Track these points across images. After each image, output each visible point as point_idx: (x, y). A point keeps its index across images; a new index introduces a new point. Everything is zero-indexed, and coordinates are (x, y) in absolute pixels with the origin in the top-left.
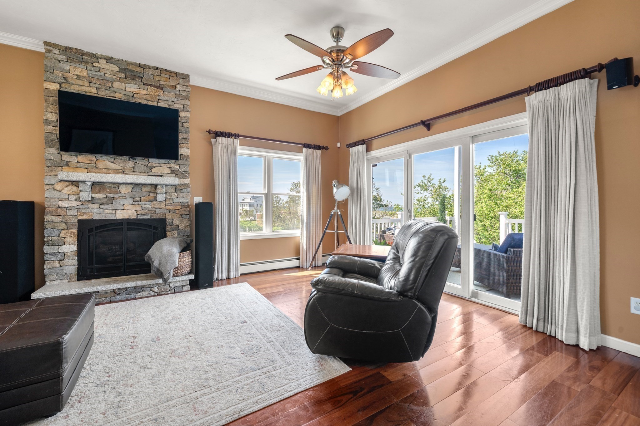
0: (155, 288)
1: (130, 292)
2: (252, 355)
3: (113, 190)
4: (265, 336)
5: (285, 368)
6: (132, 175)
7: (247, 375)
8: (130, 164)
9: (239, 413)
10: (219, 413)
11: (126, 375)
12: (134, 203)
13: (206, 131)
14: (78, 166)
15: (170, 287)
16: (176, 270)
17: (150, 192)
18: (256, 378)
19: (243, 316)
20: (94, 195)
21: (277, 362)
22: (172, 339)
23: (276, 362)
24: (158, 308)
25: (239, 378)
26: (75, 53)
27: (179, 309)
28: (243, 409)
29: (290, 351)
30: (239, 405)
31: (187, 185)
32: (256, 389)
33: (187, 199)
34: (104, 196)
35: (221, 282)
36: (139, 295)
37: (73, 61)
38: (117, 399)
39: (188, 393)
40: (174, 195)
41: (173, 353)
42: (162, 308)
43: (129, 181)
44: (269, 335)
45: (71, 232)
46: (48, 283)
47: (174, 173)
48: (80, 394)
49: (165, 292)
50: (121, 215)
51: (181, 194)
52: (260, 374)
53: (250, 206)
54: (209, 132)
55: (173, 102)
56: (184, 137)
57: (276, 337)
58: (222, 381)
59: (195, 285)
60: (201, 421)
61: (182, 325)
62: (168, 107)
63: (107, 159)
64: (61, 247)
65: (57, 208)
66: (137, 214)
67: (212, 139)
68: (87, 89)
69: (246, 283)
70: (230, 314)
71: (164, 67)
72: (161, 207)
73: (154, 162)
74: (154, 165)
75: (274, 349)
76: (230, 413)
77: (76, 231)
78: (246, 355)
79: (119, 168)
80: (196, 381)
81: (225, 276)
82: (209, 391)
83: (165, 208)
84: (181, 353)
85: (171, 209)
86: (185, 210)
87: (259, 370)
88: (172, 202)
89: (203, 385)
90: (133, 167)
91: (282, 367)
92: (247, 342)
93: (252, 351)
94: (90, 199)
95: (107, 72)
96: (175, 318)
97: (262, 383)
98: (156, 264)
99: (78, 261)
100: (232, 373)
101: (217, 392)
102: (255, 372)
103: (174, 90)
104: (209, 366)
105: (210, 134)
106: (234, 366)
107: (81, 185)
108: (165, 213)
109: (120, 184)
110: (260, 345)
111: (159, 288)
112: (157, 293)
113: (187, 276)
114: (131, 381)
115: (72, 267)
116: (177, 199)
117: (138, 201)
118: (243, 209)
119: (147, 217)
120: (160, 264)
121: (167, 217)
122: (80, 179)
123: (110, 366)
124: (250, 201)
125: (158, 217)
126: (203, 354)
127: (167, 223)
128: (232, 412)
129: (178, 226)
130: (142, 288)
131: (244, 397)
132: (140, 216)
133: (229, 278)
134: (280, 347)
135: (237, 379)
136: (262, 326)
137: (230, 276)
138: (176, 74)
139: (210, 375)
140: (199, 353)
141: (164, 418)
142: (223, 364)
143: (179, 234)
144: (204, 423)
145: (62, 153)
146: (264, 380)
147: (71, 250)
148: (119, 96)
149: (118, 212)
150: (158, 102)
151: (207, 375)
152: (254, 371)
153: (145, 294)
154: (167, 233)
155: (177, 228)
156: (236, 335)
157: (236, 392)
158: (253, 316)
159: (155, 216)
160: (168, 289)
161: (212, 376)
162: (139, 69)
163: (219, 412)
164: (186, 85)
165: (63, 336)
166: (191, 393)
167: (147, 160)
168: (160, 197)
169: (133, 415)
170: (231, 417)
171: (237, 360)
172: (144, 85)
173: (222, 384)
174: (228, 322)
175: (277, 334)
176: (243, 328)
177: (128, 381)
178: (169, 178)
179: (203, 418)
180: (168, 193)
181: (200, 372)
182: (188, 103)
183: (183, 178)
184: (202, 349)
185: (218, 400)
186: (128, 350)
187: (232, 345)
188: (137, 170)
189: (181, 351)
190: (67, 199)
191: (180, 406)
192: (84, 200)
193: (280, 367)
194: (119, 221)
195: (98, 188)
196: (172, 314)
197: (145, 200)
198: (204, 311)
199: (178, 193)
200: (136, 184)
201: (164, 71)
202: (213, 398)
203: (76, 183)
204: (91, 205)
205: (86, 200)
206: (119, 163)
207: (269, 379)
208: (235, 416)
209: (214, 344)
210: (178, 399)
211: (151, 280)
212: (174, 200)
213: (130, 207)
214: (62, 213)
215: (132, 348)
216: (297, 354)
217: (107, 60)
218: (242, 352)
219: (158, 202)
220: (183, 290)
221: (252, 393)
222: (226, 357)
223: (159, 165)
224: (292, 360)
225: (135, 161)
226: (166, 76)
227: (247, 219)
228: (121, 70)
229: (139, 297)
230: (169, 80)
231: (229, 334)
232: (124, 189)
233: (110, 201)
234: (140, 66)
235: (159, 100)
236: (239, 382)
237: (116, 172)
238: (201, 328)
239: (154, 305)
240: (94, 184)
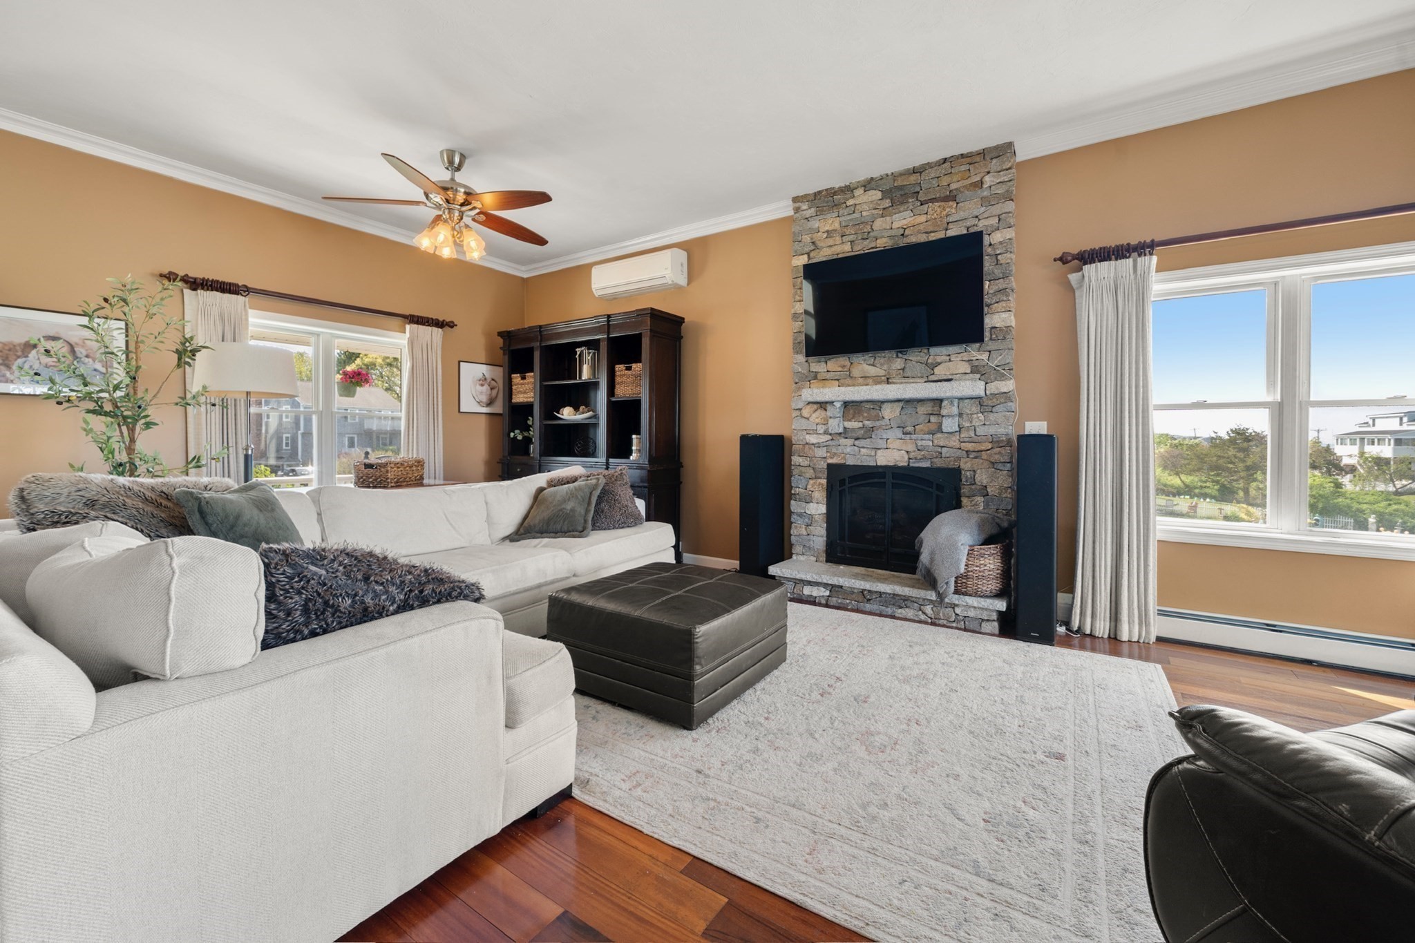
0: (928, 607)
1: (886, 601)
2: (1005, 838)
3: (873, 413)
4: (1082, 819)
5: (1063, 933)
6: (902, 383)
7: (953, 870)
8: (898, 363)
9: (867, 924)
10: (838, 892)
11: (782, 730)
12: (903, 437)
13: (1055, 260)
14: (828, 377)
15: (956, 614)
16: (964, 581)
17: (932, 414)
18: (964, 893)
19: (1069, 741)
20: (849, 425)
21: (1055, 901)
22: (886, 711)
23: (1049, 899)
24: (910, 646)
25: (932, 863)
26: (825, 197)
27: (943, 664)
28: (881, 924)
29: (1121, 905)
30: (881, 911)
31: (1006, 396)
32: (943, 912)
33: (1005, 428)
34: (860, 425)
35: (1084, 640)
36: (900, 612)
37: (822, 211)
38: (748, 757)
39: (827, 816)
40: (978, 418)
41: (866, 737)
42: (917, 649)
43: (891, 396)
44: (1097, 825)
45: (820, 484)
46: (794, 557)
47: (978, 372)
48: (726, 721)
49: (945, 622)
50: (885, 458)
51: (992, 417)
52: (981, 892)
53: (1398, 442)
54: (1063, 259)
55: (977, 217)
56: (1001, 288)
57: (1116, 843)
58: (895, 843)
59: (1010, 627)
60: (803, 878)
61: (921, 696)
62: (965, 232)
63: (865, 360)
64: (808, 505)
65: (804, 445)
66: (910, 459)
67: (1069, 276)
68: (838, 249)
69: (1159, 666)
70: (1040, 720)
71: (957, 152)
72: (950, 445)
73: (939, 353)
74: (939, 359)
75: (1077, 864)
76: (852, 908)
77: (824, 481)
78: (991, 828)
79: (882, 373)
80: (855, 807)
81: (1102, 628)
82: (858, 841)
83: (958, 447)
84: (876, 743)
85: (971, 449)
86: (1000, 453)
87: (989, 880)
88: (973, 435)
89: (858, 822)
90: (903, 369)
91: (1058, 923)
92: (1020, 804)
93: (1013, 830)
94: (841, 430)
95: (865, 207)
96: (922, 676)
97: (968, 915)
98: (924, 558)
99: (827, 530)
100: (927, 842)
101: (868, 855)
102: (975, 878)
103: (979, 191)
104: (899, 797)
105: (1064, 263)
106: (943, 831)
107: (829, 407)
108: (959, 458)
109: (883, 402)
110: (1049, 831)
111: (935, 609)
112: (931, 618)
113: (989, 601)
114: (780, 743)
115: (820, 538)
116: (983, 428)
117: (910, 433)
118: (1362, 454)
119: (926, 464)
120: (932, 560)
121: (963, 466)
122: (826, 398)
123: (778, 705)
124: (1398, 428)
125: (944, 466)
126: (909, 768)
127: (964, 480)
128: (859, 911)
129: (986, 486)
130: (905, 601)
131: (904, 906)
132: (914, 463)
133: (1115, 638)
134: (1102, 874)
135: (924, 860)
136: (1098, 792)
137: (1118, 633)
138: (983, 153)
139: (885, 815)
140: (905, 762)
141: (767, 827)
142: (927, 812)
143: (987, 505)
144: (803, 884)
145: (811, 359)
146: (979, 912)
147: (819, 512)
148: (883, 243)
149: (879, 452)
150: (947, 230)
151: (881, 811)
152: (977, 874)
153: (909, 613)
154: (962, 499)
155: (984, 492)
156: (1008, 774)
157: (900, 883)
158: (1095, 755)
159: (939, 463)
160: (951, 616)
161: (887, 819)
162: (913, 179)
163: (840, 889)
164: (1004, 168)
165: (697, 626)
166: (830, 821)
167: (926, 351)
168: (949, 425)
169: (743, 792)
170: (847, 918)
171: (959, 825)
172: (922, 204)
173: (890, 846)
174: (1018, 735)
175: (1125, 836)
176: (1041, 768)
177: (778, 740)
178: (962, 383)
179: (810, 876)
180: (964, 416)
181: (876, 797)
182: (1010, 206)
183: (996, 379)
184: (915, 759)
185: (857, 869)
186: (815, 695)
187: (980, 789)
188: (908, 373)
189: (878, 740)
190: (815, 432)
191: (801, 828)
192: (833, 432)
193: (1051, 920)
194: (880, 470)
195: (851, 411)
196: (925, 666)
197: (922, 430)
198: (987, 687)
199: (986, 414)
200: (909, 401)
201: (958, 158)
202: (854, 857)
203: (823, 405)
204: (843, 441)
205: (837, 432)
206: (882, 365)
207: (993, 920)
208: (856, 922)
209: (944, 764)
210: (806, 815)
211: (919, 588)
212: (977, 429)
213: (898, 444)
214: (810, 453)
215: (822, 695)
216: (1137, 929)
217: (865, 186)
218: (986, 817)
219: (946, 435)
220: (983, 630)
221: (925, 913)
222: (944, 804)
223: (948, 358)
224: (1106, 931)
225: (906, 357)
226: (963, 168)
227: (1381, 487)
228: (886, 194)
229: (900, 616)
230: (967, 174)
231: (994, 762)
232: (888, 410)
233: (868, 433)
234: (915, 171)
235: (948, 223)
236: (924, 870)
237: (877, 380)
238: (951, 717)
239: (909, 639)
240: (846, 404)
